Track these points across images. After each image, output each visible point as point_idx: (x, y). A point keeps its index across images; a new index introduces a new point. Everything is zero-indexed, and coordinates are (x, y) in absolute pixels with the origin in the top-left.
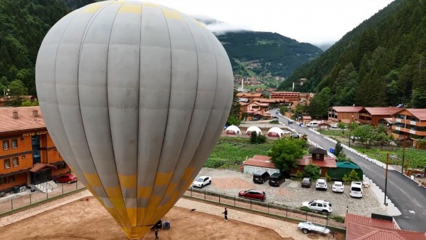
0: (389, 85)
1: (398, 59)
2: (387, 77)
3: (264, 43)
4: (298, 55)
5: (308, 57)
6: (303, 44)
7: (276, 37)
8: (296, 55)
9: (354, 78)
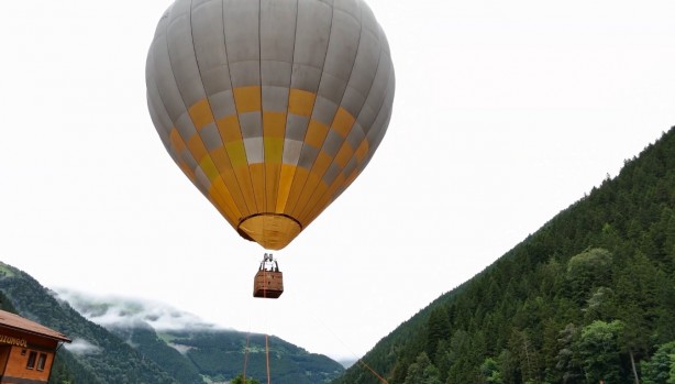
0: (490, 379)
1: (489, 345)
2: (483, 367)
3: (254, 350)
4: (308, 373)
5: (324, 377)
6: (315, 356)
7: (274, 342)
8: (304, 373)
9: (434, 374)
